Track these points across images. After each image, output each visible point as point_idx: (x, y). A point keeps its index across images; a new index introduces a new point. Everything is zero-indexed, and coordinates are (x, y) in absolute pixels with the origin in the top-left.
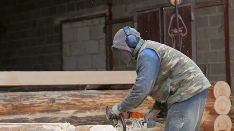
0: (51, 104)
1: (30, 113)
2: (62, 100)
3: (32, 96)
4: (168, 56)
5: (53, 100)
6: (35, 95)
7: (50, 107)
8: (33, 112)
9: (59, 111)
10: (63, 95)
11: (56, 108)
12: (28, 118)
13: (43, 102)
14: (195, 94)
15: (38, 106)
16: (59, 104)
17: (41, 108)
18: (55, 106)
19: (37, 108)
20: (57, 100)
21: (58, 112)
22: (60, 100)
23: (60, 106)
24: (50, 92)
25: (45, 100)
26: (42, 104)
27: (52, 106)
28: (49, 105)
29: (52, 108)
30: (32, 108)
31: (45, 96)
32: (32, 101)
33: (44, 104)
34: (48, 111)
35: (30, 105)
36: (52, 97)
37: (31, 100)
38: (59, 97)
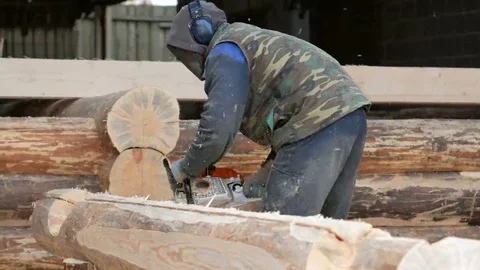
0: (435, 154)
1: (376, 176)
2: (466, 143)
3: (384, 130)
4: (267, 52)
5: (441, 143)
6: (392, 128)
7: (431, 162)
8: (387, 174)
9: (457, 172)
10: (468, 130)
11: (449, 166)
12: (371, 189)
13: (414, 148)
14: (324, 126)
15: (398, 158)
16: (457, 154)
17: (407, 164)
18: (445, 158)
19: (397, 164)
20: (451, 143)
21: (455, 175)
22: (459, 142)
23: (461, 160)
24: (434, 122)
25: (420, 143)
26: (410, 153)
27: (437, 159)
28: (430, 155)
29: (438, 166)
30: (382, 163)
31: (418, 130)
32: (382, 143)
33: (416, 152)
34: (427, 172)
35: (377, 153)
36: (438, 134)
37: (379, 141)
38: (458, 135)
